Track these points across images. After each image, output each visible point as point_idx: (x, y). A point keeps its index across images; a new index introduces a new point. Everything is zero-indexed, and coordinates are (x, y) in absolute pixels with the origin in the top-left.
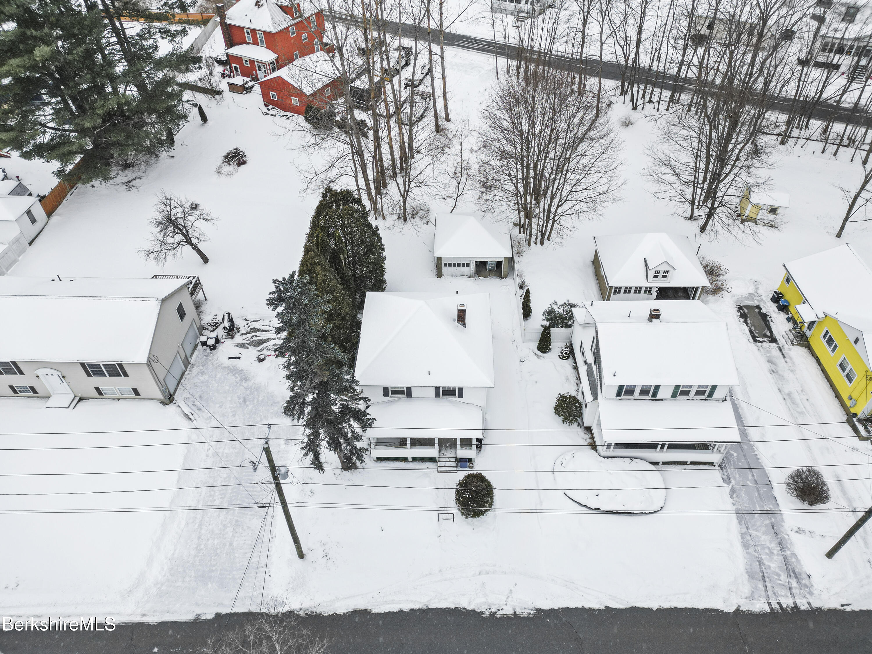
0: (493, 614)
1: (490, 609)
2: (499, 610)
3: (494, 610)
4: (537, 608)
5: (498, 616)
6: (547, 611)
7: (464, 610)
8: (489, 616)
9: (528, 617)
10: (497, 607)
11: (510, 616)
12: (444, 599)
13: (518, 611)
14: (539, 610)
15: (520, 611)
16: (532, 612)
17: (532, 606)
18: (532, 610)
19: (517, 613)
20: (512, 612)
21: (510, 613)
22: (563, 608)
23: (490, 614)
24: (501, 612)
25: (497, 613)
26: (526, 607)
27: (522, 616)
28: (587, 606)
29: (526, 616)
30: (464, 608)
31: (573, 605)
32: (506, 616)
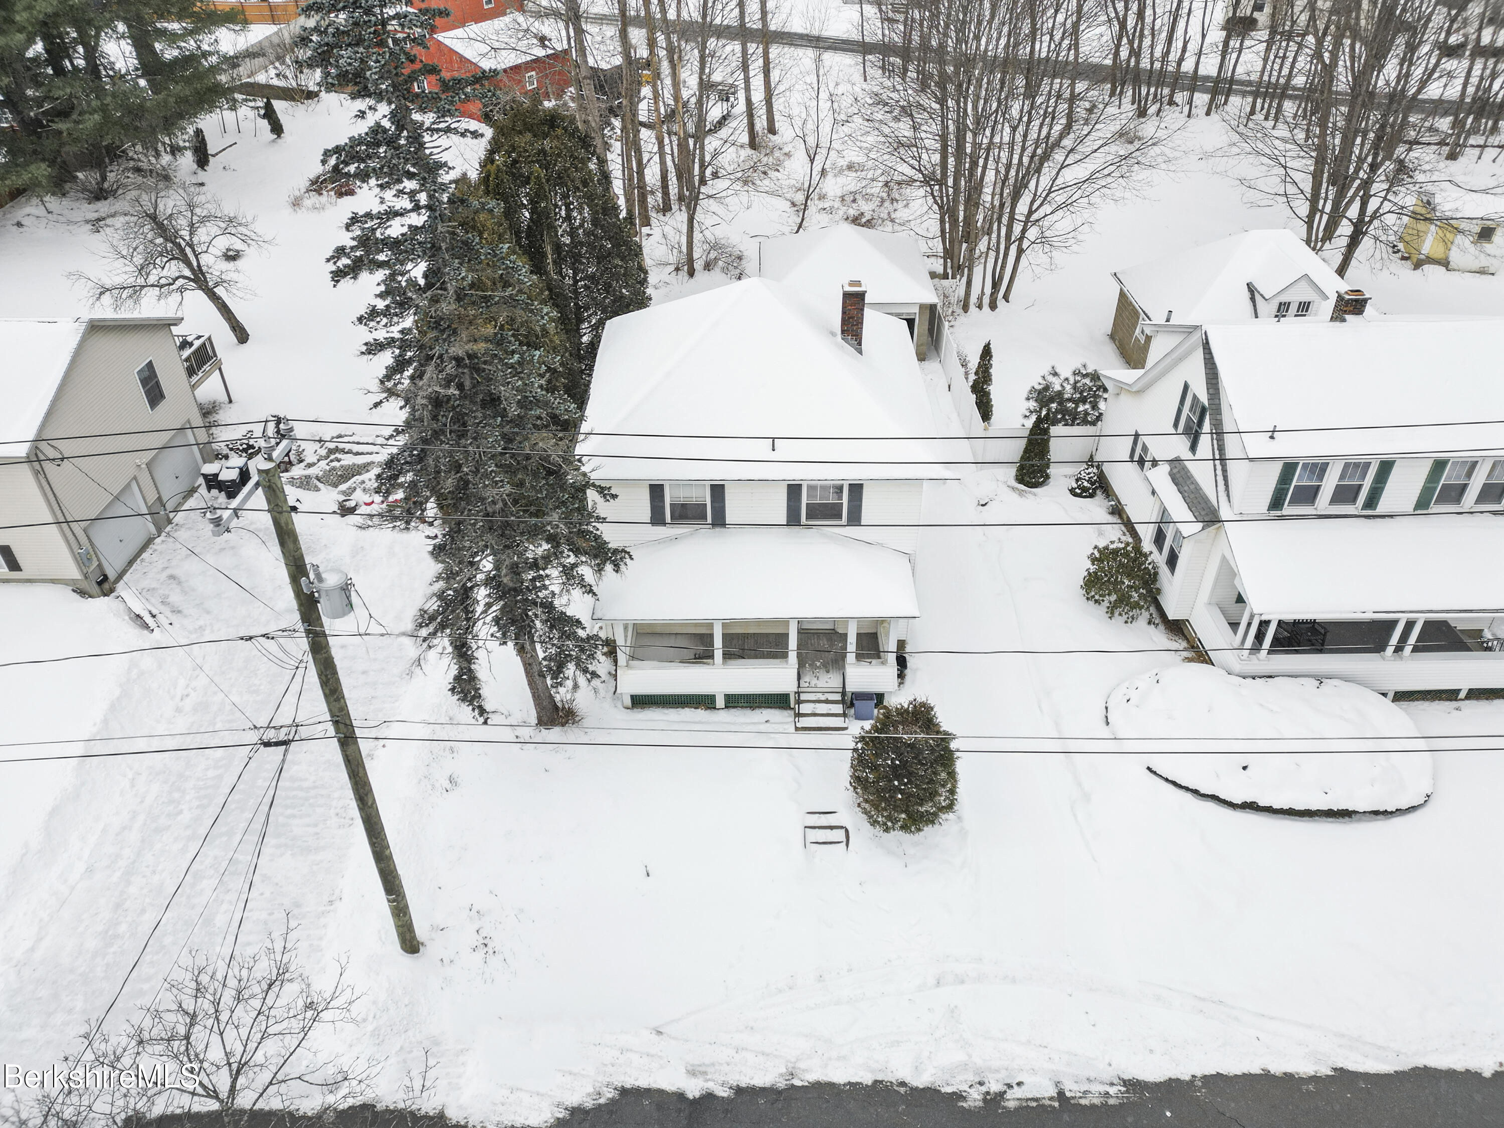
0: (994, 1100)
1: (981, 1084)
2: (1010, 1086)
3: (995, 1087)
4: (1126, 1078)
5: (1011, 1104)
6: (1158, 1085)
7: (902, 1090)
8: (981, 1104)
9: (1105, 1105)
10: (1004, 1077)
11: (1047, 1102)
12: (839, 1058)
13: (1072, 1089)
14: (1132, 1085)
15: (1075, 1087)
16: (1113, 1091)
17: (1109, 1074)
18: (1112, 1084)
19: (1068, 1094)
20: (1053, 1092)
21: (1047, 1095)
22: (1205, 1077)
23: (985, 1100)
24: (1016, 1093)
25: (1008, 1096)
26: (1092, 1075)
27: (1083, 1102)
28: (1277, 1067)
29: (1097, 1101)
30: (903, 1084)
31: (1233, 1066)
32: (1034, 1104)
